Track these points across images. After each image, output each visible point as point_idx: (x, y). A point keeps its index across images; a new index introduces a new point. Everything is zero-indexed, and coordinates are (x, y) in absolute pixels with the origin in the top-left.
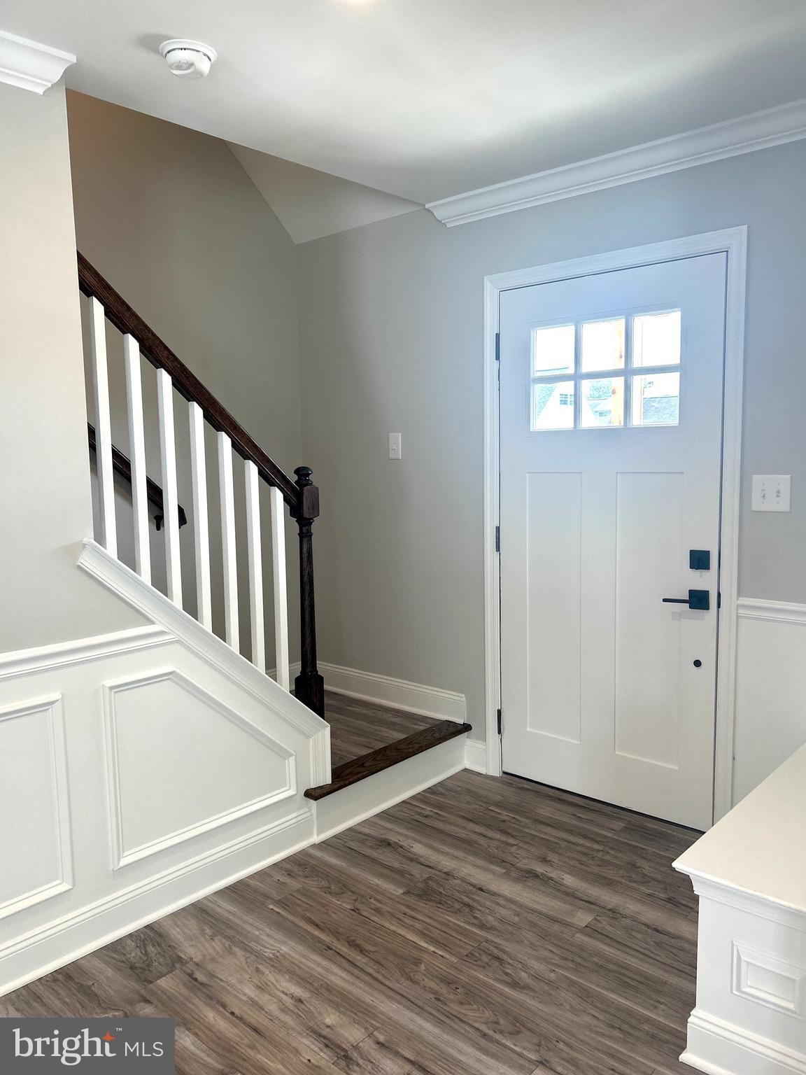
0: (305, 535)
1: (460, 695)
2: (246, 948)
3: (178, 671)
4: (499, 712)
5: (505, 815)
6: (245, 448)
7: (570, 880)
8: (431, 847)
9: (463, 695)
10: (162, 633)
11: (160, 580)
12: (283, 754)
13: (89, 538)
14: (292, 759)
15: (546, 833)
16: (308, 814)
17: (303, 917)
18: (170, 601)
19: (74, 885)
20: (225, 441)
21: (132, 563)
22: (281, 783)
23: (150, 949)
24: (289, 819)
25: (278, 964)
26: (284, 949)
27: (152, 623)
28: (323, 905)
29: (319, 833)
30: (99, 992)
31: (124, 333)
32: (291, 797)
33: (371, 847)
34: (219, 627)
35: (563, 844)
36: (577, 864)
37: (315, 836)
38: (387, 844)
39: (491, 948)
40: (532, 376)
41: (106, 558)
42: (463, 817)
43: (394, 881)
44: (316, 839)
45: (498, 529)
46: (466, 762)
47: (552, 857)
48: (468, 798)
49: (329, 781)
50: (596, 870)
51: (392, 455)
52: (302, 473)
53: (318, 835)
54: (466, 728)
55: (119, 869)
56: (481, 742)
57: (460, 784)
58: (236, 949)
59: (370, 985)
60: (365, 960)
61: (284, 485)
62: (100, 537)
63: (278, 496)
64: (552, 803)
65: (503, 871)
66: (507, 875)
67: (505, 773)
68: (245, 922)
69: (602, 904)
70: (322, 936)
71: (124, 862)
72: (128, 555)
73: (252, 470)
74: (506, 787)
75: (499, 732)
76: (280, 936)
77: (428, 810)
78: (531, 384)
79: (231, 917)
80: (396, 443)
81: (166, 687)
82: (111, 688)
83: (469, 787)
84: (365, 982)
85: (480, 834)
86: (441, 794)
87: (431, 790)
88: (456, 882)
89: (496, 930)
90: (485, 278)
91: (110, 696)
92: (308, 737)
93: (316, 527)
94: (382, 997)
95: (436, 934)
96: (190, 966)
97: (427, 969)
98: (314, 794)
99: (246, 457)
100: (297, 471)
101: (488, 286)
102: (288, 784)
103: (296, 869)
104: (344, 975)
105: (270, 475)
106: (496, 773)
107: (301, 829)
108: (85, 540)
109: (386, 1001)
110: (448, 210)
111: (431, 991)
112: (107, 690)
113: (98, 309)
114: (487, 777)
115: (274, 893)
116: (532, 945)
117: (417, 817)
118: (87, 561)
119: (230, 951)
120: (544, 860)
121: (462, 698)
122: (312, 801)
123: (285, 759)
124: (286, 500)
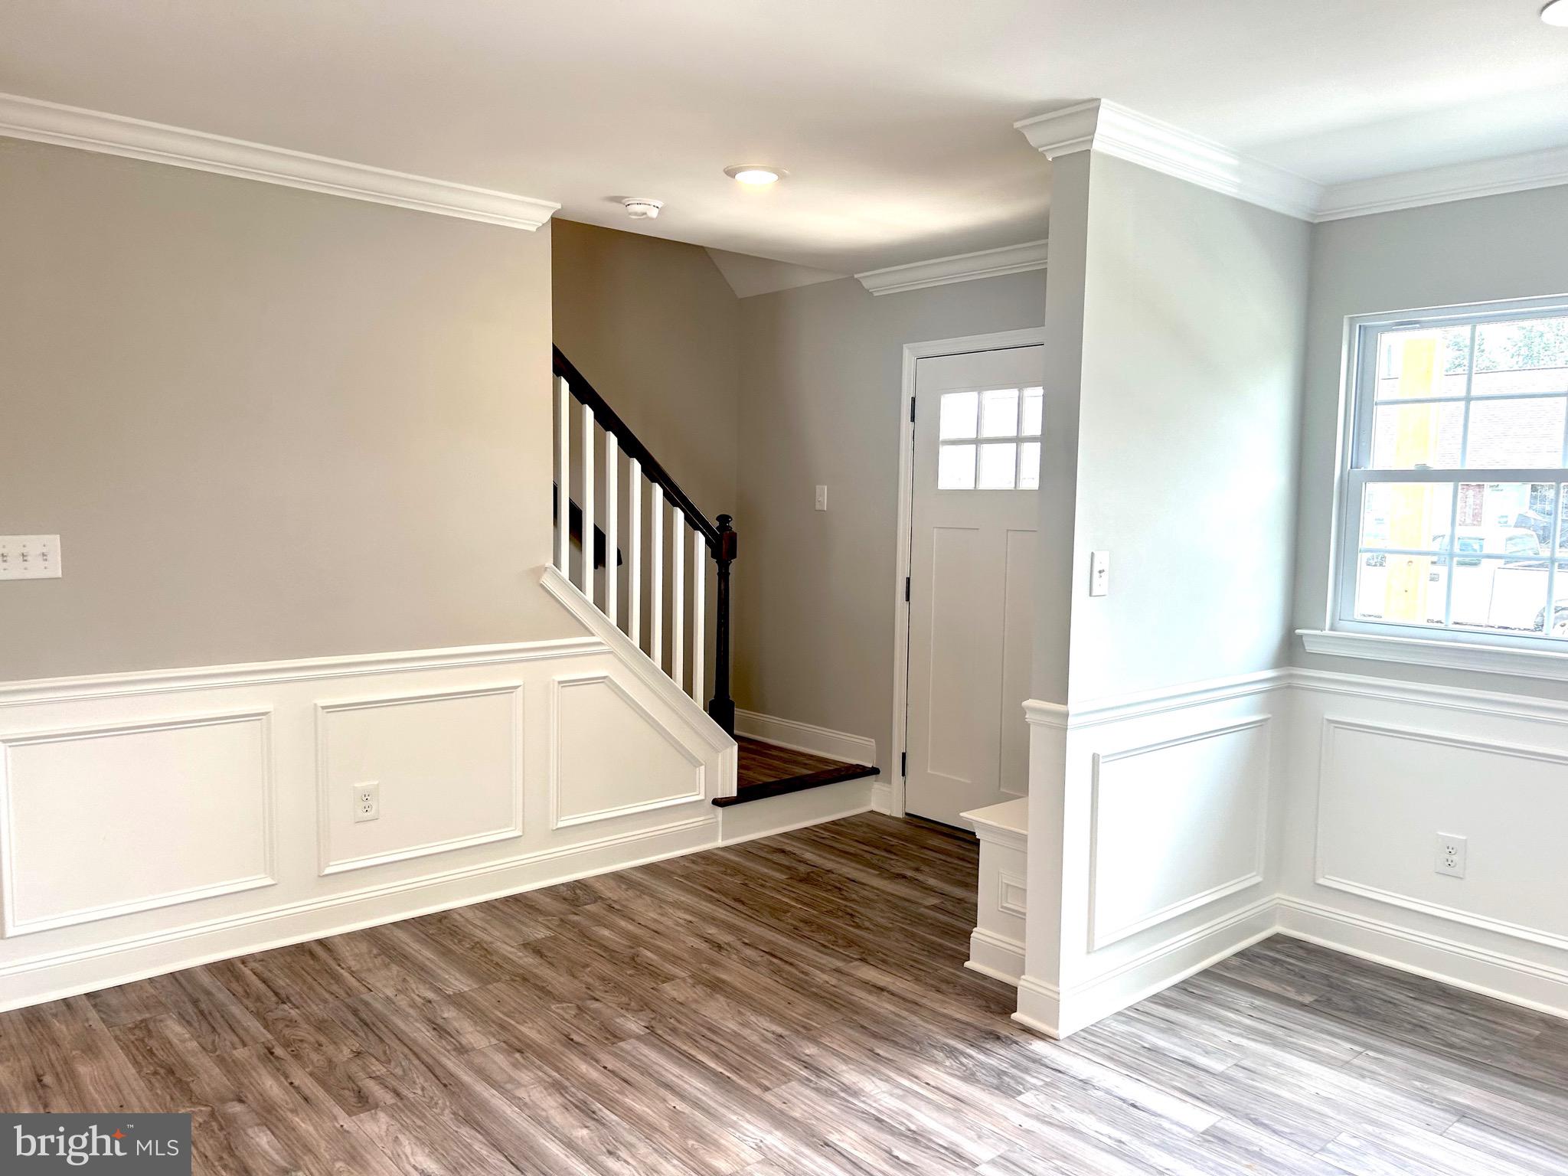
0: (723, 576)
1: (870, 739)
2: (652, 896)
3: (611, 676)
4: (904, 755)
5: (894, 841)
6: (675, 497)
7: (932, 882)
8: (820, 856)
9: (873, 740)
10: (600, 644)
11: (600, 601)
12: (695, 763)
13: (550, 563)
14: (703, 767)
15: (926, 855)
16: (714, 820)
17: (701, 885)
18: (607, 618)
19: (523, 832)
20: (658, 491)
21: (580, 585)
22: (692, 787)
23: (578, 891)
24: (697, 820)
25: (676, 905)
26: (683, 899)
27: (593, 635)
28: (719, 880)
29: (725, 837)
30: (540, 908)
31: (583, 403)
32: (701, 801)
33: (767, 852)
34: (646, 646)
35: (938, 862)
36: (945, 873)
37: (720, 841)
38: (783, 851)
39: (848, 910)
40: (941, 439)
41: (560, 579)
42: (856, 841)
43: (782, 872)
44: (720, 843)
45: (908, 580)
46: (872, 804)
47: (923, 868)
48: (865, 829)
49: (735, 794)
50: (961, 878)
51: (818, 507)
52: (724, 519)
53: (722, 840)
54: (874, 771)
55: (558, 829)
56: (886, 785)
57: (862, 820)
58: (644, 896)
59: (745, 919)
60: (745, 908)
61: (707, 531)
62: (557, 562)
63: (700, 539)
64: (940, 836)
65: (877, 872)
66: (880, 876)
67: (907, 814)
68: (652, 883)
69: (953, 895)
70: (714, 895)
71: (561, 824)
72: (577, 577)
73: (679, 515)
74: (906, 825)
75: (903, 774)
76: (680, 892)
77: (826, 834)
78: (940, 446)
79: (641, 880)
80: (823, 496)
81: (600, 688)
82: (560, 682)
83: (869, 822)
84: (743, 918)
85: (866, 851)
86: (842, 825)
87: (833, 823)
88: (834, 875)
89: (857, 901)
90: (904, 345)
91: (558, 689)
92: (717, 751)
93: (733, 567)
94: (753, 925)
95: (806, 900)
96: (610, 902)
97: (792, 916)
98: (719, 803)
99: (675, 504)
100: (718, 519)
101: (906, 353)
102: (698, 789)
103: (700, 860)
104: (724, 912)
105: (694, 520)
106: (900, 815)
107: (708, 832)
108: (547, 565)
109: (756, 927)
110: (874, 282)
111: (792, 925)
112: (556, 684)
113: (565, 385)
114: (890, 817)
115: (679, 872)
116: (882, 911)
117: (815, 838)
118: (548, 581)
119: (640, 897)
120: (917, 870)
121: (872, 743)
122: (720, 808)
123: (696, 767)
124: (707, 542)
